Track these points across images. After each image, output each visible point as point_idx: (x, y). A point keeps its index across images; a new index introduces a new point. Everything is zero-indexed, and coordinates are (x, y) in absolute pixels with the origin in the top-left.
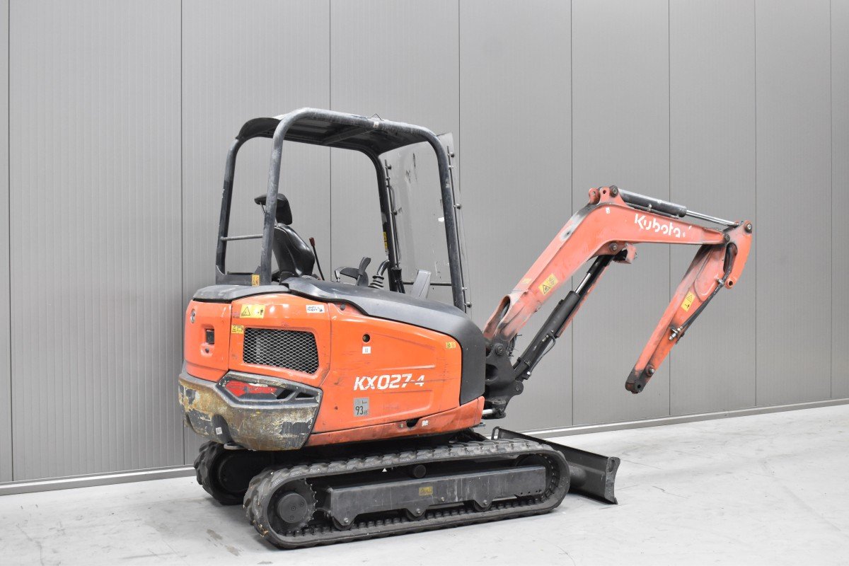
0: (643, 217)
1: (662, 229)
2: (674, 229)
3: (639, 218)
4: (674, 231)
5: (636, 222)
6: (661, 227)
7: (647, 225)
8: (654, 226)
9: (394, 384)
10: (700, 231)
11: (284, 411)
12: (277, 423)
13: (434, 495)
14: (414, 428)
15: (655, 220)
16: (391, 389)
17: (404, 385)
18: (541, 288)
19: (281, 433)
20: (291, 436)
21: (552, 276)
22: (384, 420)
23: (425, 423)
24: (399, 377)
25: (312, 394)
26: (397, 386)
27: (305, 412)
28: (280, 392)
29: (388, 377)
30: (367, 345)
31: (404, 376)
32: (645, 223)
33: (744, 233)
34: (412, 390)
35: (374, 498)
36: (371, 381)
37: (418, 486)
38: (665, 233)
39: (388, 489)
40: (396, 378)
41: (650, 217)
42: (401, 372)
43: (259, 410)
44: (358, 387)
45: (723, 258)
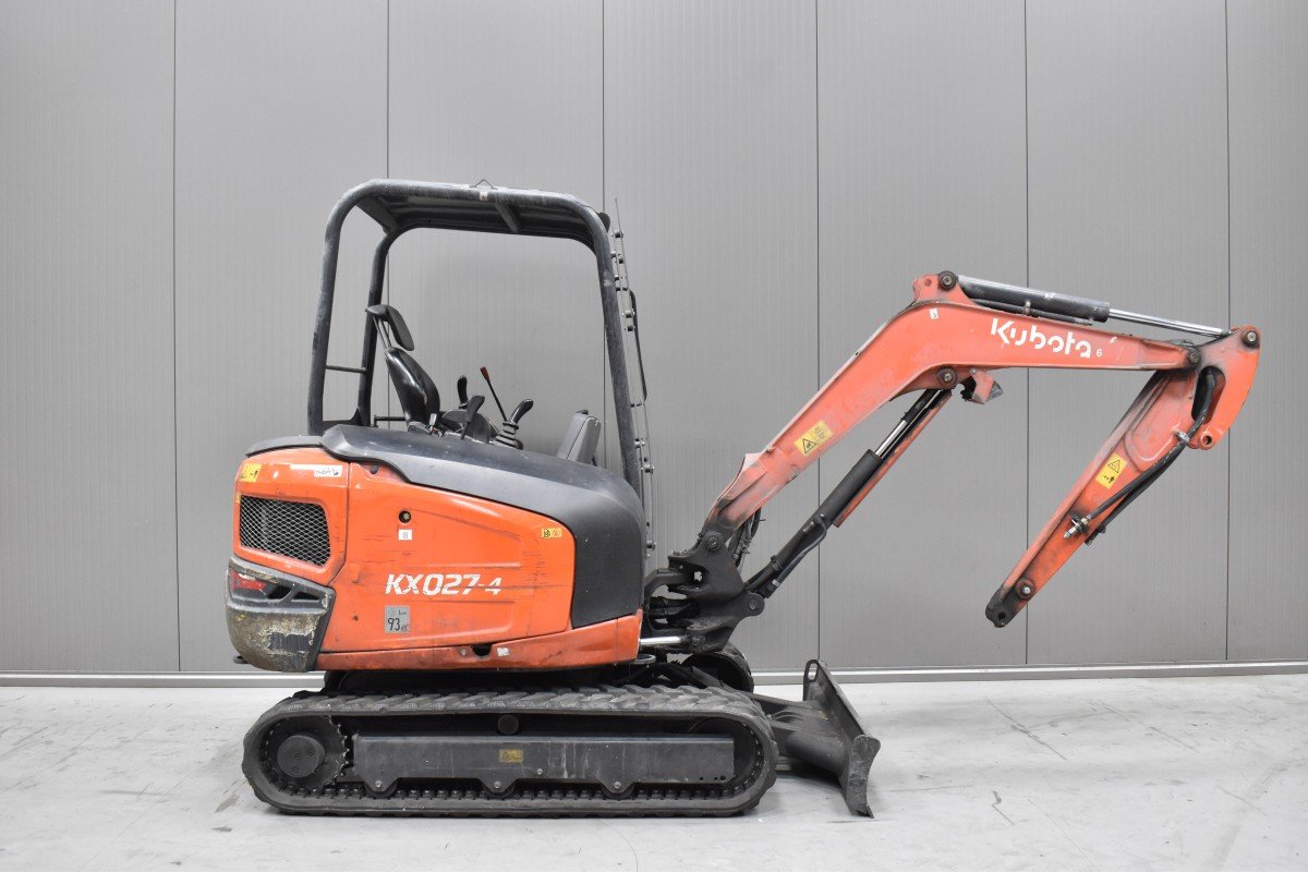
0: (1010, 323)
1: (1050, 342)
2: (1077, 342)
3: (999, 326)
4: (1078, 347)
5: (993, 332)
6: (1047, 340)
7: (1018, 337)
8: (1032, 339)
9: (450, 589)
10: (1135, 346)
11: (272, 616)
12: (263, 632)
13: (524, 763)
14: (486, 659)
15: (1034, 328)
16: (446, 596)
17: (467, 591)
18: (799, 444)
19: (270, 648)
20: (286, 653)
21: (821, 424)
22: (433, 641)
23: (502, 652)
24: (459, 579)
25: (315, 594)
26: (455, 592)
27: (302, 620)
28: (271, 589)
29: (440, 578)
30: (404, 528)
31: (466, 576)
32: (1013, 335)
33: (1242, 348)
34: (479, 600)
35: (424, 756)
36: (413, 582)
37: (497, 747)
38: (1056, 350)
39: (446, 746)
40: (454, 580)
41: (1022, 323)
42: (461, 572)
43: (243, 612)
44: (393, 590)
45: (1192, 393)
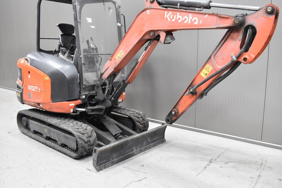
0: (170, 13)
1: (183, 19)
2: (193, 18)
3: (167, 15)
4: (193, 20)
5: (165, 17)
6: (182, 18)
7: (173, 18)
8: (177, 19)
9: (34, 90)
13: (47, 133)
15: (178, 14)
17: (36, 91)
18: (117, 57)
21: (121, 51)
22: (33, 101)
23: (41, 106)
25: (21, 88)
27: (19, 93)
29: (33, 87)
30: (29, 75)
32: (171, 18)
34: (38, 93)
36: (31, 87)
38: (185, 22)
39: (38, 125)
40: (35, 88)
41: (175, 12)
42: (36, 86)
44: (29, 89)
